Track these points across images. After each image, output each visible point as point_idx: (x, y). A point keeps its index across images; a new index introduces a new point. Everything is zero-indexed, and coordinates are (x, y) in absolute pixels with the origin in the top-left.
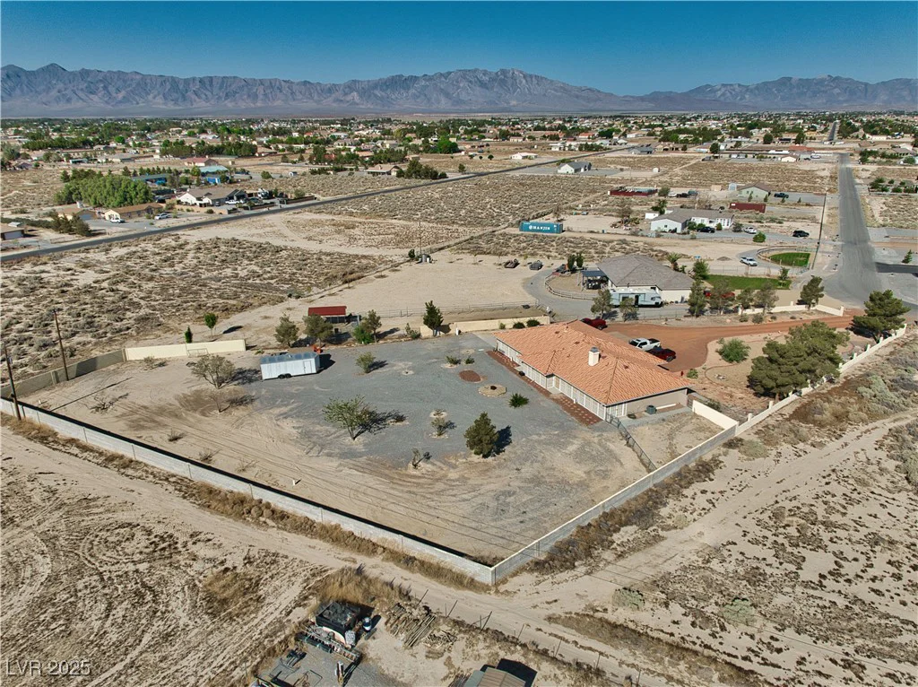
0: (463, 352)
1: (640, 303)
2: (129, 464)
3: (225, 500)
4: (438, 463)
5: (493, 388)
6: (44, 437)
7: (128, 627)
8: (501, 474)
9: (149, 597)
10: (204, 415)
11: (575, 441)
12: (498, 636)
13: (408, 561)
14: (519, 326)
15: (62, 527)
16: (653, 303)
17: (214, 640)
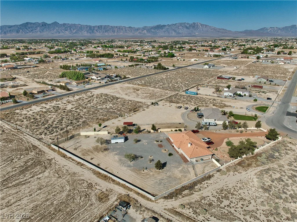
0: (160, 138)
1: (210, 125)
2: (82, 165)
3: (102, 176)
4: (148, 170)
5: (165, 150)
6: (64, 156)
7: (84, 202)
8: (163, 174)
9: (88, 196)
10: (98, 153)
11: (181, 167)
12: (154, 212)
13: (138, 194)
14: (176, 130)
15: (70, 179)
16: (214, 125)
17: (100, 206)
